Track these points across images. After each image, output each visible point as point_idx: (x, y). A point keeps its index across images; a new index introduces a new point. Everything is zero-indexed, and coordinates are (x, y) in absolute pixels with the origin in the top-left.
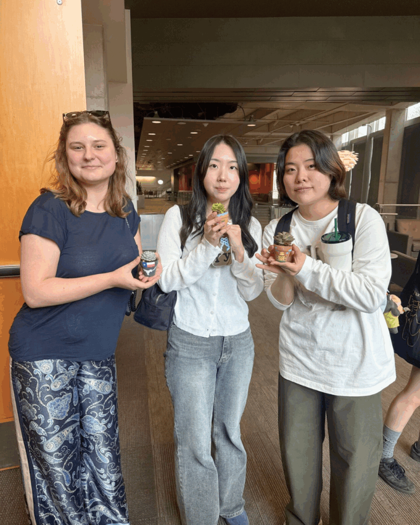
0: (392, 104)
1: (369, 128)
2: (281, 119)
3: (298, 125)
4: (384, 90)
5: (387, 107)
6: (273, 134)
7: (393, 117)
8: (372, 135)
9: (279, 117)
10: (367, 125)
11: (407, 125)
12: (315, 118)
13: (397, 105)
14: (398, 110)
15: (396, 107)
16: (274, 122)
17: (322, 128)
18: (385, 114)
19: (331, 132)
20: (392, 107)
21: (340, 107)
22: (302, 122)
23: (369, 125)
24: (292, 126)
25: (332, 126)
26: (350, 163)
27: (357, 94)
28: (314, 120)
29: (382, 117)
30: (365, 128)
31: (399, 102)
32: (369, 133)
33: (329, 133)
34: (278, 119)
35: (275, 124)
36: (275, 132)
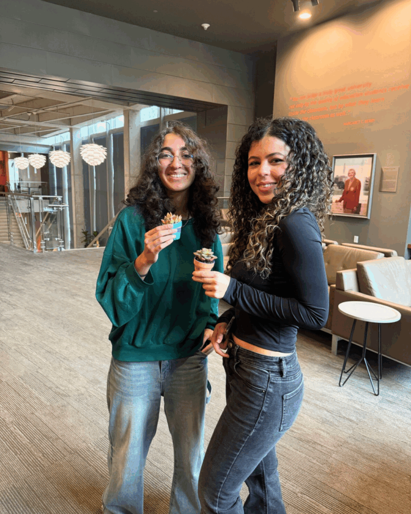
0: (128, 105)
1: (108, 124)
2: (16, 105)
3: (35, 113)
4: (129, 91)
5: (125, 107)
6: (7, 120)
7: (130, 117)
8: (111, 132)
9: (15, 103)
10: (105, 121)
11: (143, 125)
12: (55, 109)
13: (133, 106)
14: (134, 111)
15: (132, 108)
16: (9, 107)
17: (62, 120)
18: (122, 113)
19: (70, 125)
20: (128, 108)
21: (83, 100)
22: (41, 111)
23: (107, 121)
24: (30, 114)
25: (70, 119)
26: (100, 157)
27: (105, 91)
28: (53, 111)
29: (119, 115)
30: (104, 124)
31: (136, 103)
32: (108, 129)
33: (69, 125)
34: (13, 105)
35: (10, 110)
36: (9, 118)
